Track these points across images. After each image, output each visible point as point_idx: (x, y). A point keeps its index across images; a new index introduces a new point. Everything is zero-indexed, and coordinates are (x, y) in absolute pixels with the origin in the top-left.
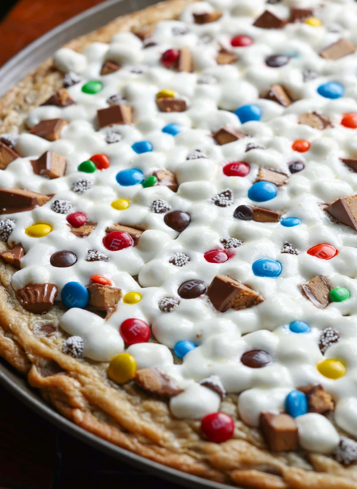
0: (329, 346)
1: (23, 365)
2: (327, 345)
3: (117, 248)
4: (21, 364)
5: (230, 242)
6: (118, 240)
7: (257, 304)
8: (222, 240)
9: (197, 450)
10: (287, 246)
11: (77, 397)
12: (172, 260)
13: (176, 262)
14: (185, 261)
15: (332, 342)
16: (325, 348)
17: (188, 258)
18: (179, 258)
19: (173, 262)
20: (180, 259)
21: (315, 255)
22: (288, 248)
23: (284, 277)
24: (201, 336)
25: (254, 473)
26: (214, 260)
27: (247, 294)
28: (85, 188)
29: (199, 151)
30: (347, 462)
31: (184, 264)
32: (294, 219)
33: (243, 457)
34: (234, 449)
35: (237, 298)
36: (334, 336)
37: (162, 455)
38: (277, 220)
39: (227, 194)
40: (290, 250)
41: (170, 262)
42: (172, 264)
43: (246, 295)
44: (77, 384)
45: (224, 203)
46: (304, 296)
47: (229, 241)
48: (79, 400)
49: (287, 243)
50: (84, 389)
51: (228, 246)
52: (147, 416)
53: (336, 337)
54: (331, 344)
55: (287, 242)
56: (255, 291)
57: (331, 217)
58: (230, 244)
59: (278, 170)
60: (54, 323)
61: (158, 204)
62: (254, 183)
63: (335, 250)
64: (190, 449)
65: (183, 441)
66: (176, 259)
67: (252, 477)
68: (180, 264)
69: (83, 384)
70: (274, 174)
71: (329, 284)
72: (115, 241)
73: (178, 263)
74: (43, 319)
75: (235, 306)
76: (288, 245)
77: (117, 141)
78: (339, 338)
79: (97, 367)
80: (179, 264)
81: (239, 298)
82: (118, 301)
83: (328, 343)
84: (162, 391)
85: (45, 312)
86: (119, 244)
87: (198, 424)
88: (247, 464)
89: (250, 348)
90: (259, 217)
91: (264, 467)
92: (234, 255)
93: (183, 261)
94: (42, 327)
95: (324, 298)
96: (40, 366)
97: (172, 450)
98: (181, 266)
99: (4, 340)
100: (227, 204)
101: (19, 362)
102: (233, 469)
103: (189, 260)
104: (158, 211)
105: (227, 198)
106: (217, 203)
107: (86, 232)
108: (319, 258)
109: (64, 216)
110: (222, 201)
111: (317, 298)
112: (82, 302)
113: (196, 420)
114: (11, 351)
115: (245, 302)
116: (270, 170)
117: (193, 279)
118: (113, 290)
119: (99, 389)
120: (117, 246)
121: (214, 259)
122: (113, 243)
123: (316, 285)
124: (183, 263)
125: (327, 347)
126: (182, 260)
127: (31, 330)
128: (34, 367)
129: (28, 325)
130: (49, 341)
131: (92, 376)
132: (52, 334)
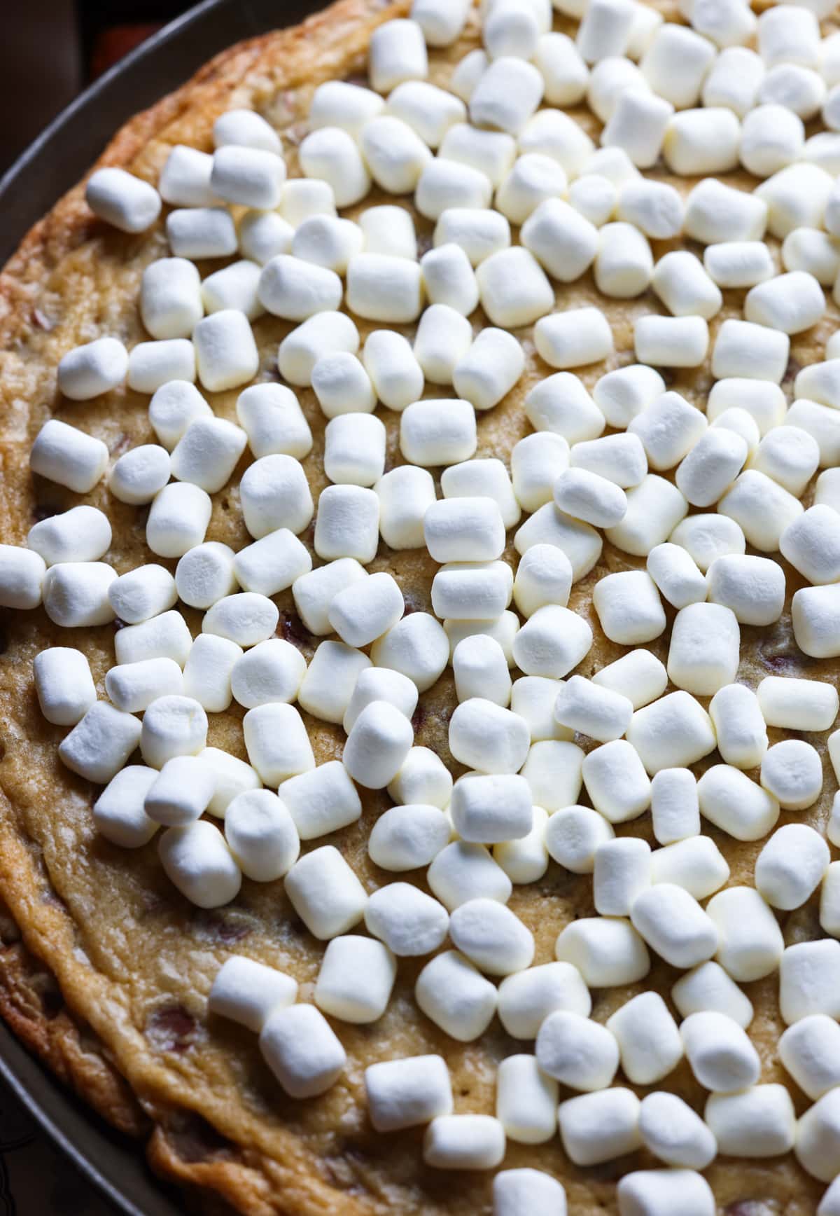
1: (132, 1125)
4: (126, 1121)
44: (260, 1184)
50: (276, 1198)
60: (188, 1003)
69: (275, 1184)
74: (162, 990)
94: (163, 1015)
96: (170, 1130)
99: (83, 1063)
101: (122, 1117)
114: (100, 1092)
119: (313, 1198)
127: (141, 1031)
128: (160, 1134)
129: (132, 1016)
130: (185, 1063)
131: (291, 1160)
132: (188, 1038)
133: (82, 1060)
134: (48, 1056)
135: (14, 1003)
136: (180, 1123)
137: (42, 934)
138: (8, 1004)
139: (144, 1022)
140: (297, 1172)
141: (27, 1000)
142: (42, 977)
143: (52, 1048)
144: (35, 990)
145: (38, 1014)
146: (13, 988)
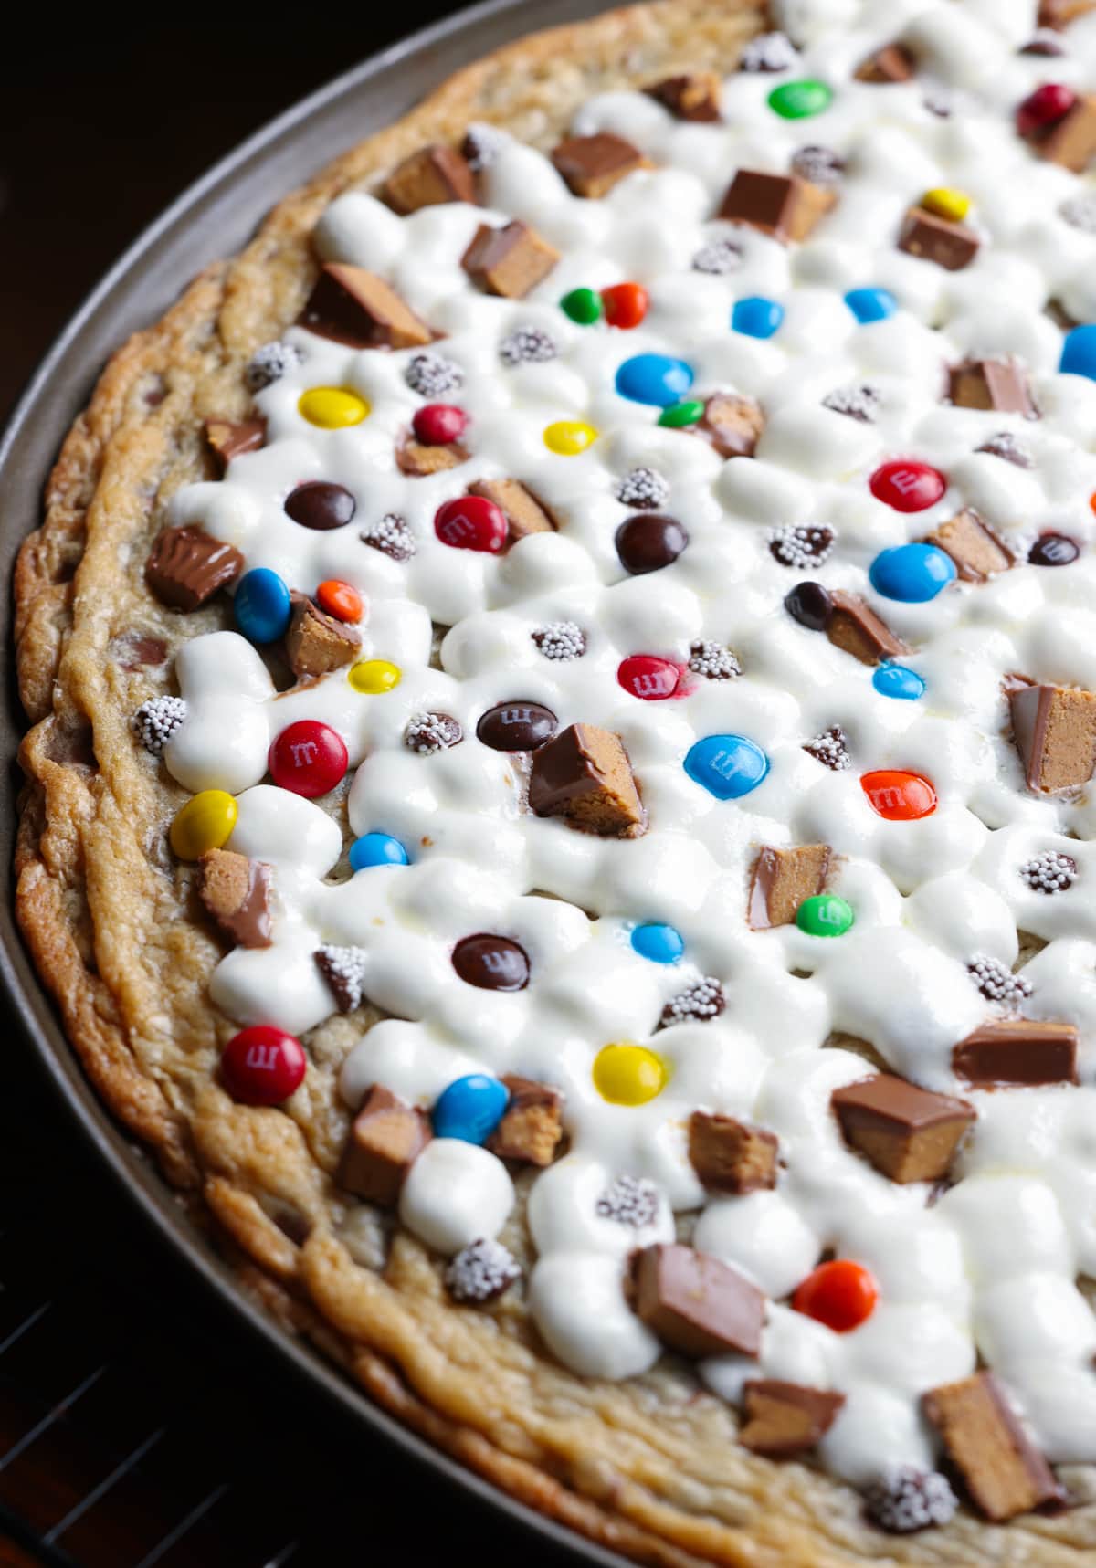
0: (684, 1019)
1: (34, 703)
2: (680, 1016)
3: (454, 540)
4: (33, 699)
5: (711, 658)
6: (468, 523)
7: (620, 838)
8: (697, 644)
9: (187, 1089)
10: (832, 736)
11: (60, 837)
12: (539, 633)
13: (545, 642)
14: (567, 651)
15: (697, 1015)
16: (672, 1020)
17: (581, 646)
18: (558, 636)
19: (538, 639)
20: (559, 641)
21: (872, 791)
22: (828, 741)
23: (743, 808)
24: (431, 844)
25: (251, 1206)
26: (633, 683)
27: (613, 802)
28: (527, 354)
29: (867, 392)
30: (459, 1294)
31: (562, 657)
32: (914, 678)
33: (259, 1160)
34: (254, 1132)
35: (586, 801)
36: (708, 1004)
37: (113, 1060)
38: (873, 661)
39: (816, 536)
40: (827, 750)
41: (534, 636)
42: (534, 642)
43: (609, 805)
44: (85, 807)
45: (789, 556)
46: (749, 876)
47: (707, 655)
48: (59, 847)
49: (836, 730)
50: (87, 827)
51: (696, 666)
52: (156, 959)
53: (713, 1008)
54: (691, 1017)
55: (837, 726)
56: (642, 805)
57: (1008, 720)
58: (706, 662)
59: (1002, 539)
60: (173, 645)
61: (639, 480)
62: (915, 541)
63: (933, 803)
64: (177, 1079)
65: (179, 1054)
66: (549, 636)
67: (238, 1211)
68: (551, 653)
70: (986, 541)
71: (829, 879)
72: (461, 523)
73: (548, 646)
74: (163, 622)
75: (576, 816)
76: (835, 734)
77: (716, 272)
78: (717, 1013)
79: (164, 793)
80: (549, 650)
81: (592, 802)
82: (338, 667)
83: (685, 1013)
84: (226, 922)
85: (179, 609)
86: (463, 533)
87: (232, 1033)
88: (252, 1179)
89: (503, 930)
90: (841, 633)
91: (282, 1205)
92: (687, 695)
93: (564, 648)
94: (145, 639)
95: (789, 903)
96: (59, 725)
97: (140, 1063)
98: (552, 658)
99: (40, 629)
100: (798, 561)
101: (32, 693)
102: (223, 1172)
103: (580, 653)
104: (626, 498)
105: (809, 547)
106: (775, 547)
107: (423, 466)
108: (875, 805)
109: (417, 402)
110: (789, 550)
111: (774, 896)
112: (265, 628)
113: (236, 1024)
114: (33, 660)
115: (601, 819)
116: (983, 527)
117: (544, 705)
118: (335, 636)
120: (457, 534)
121: (636, 680)
122: (453, 523)
123: (800, 866)
124: (559, 652)
125: (677, 1021)
126: (560, 645)
127: (113, 635)
128: (48, 723)
129: (115, 620)
130: (121, 680)
131: (127, 807)
132: (144, 667)
133: (41, 625)
134: (21, 610)
135: (36, 556)
136: (73, 724)
137: (106, 510)
138: (30, 552)
139: (123, 630)
140: (124, 820)
141: (48, 558)
142: (75, 546)
143: (29, 606)
144: (61, 553)
145: (47, 575)
146: (45, 541)
